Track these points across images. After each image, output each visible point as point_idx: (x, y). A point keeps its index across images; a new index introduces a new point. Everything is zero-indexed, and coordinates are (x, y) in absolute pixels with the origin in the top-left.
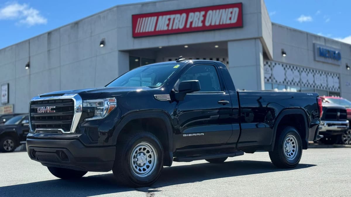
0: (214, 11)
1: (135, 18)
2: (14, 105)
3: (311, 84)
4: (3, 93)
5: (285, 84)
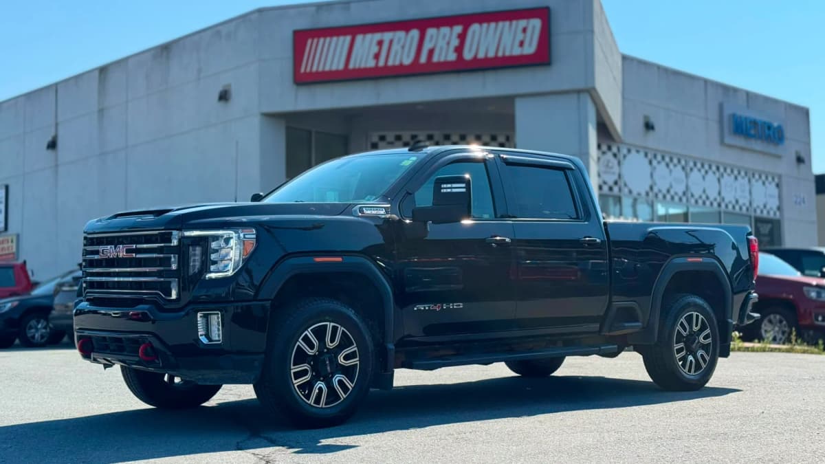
0: (485, 25)
1: (301, 39)
2: (18, 236)
3: (712, 198)
5: (650, 198)
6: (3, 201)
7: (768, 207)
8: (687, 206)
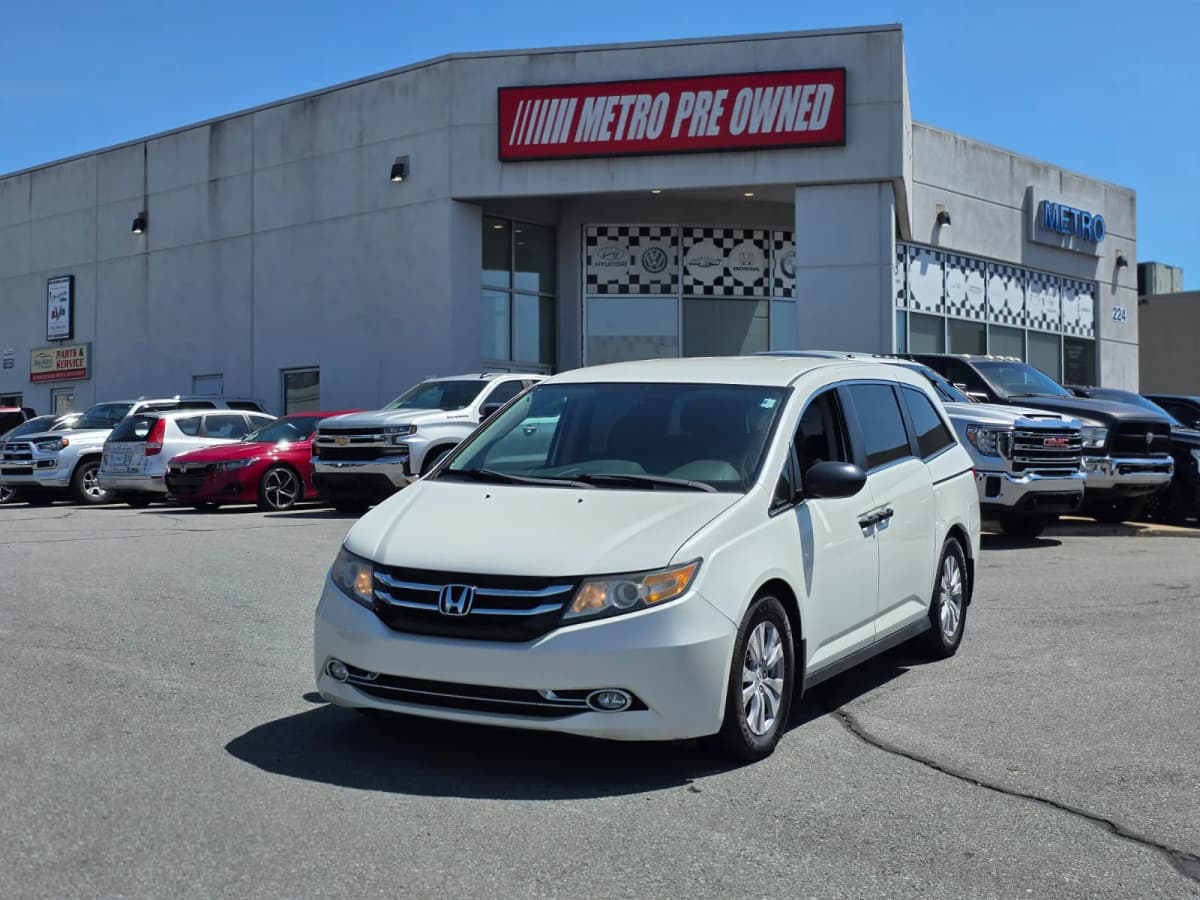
0: (759, 91)
1: (510, 100)
2: (90, 346)
3: (1014, 314)
4: (54, 305)
5: (941, 314)
6: (67, 297)
7: (1081, 325)
8: (985, 325)
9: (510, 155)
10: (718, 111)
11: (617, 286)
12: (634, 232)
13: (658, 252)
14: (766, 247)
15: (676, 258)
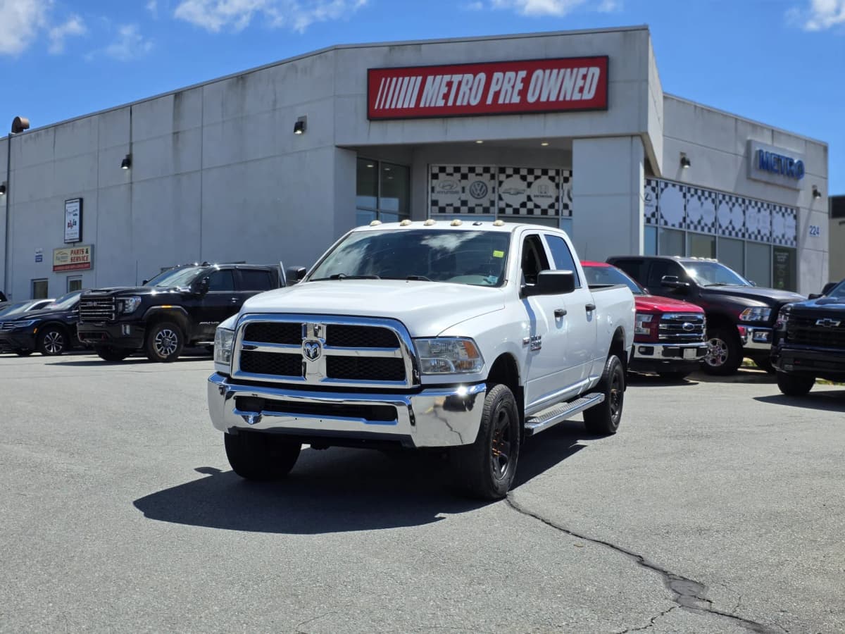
0: (548, 72)
1: (376, 77)
2: (93, 246)
3: (737, 229)
4: (70, 218)
5: (683, 229)
6: (78, 212)
7: (786, 237)
8: (715, 237)
9: (375, 115)
10: (519, 86)
11: (451, 208)
12: (464, 170)
13: (481, 184)
14: (557, 180)
15: (494, 188)
